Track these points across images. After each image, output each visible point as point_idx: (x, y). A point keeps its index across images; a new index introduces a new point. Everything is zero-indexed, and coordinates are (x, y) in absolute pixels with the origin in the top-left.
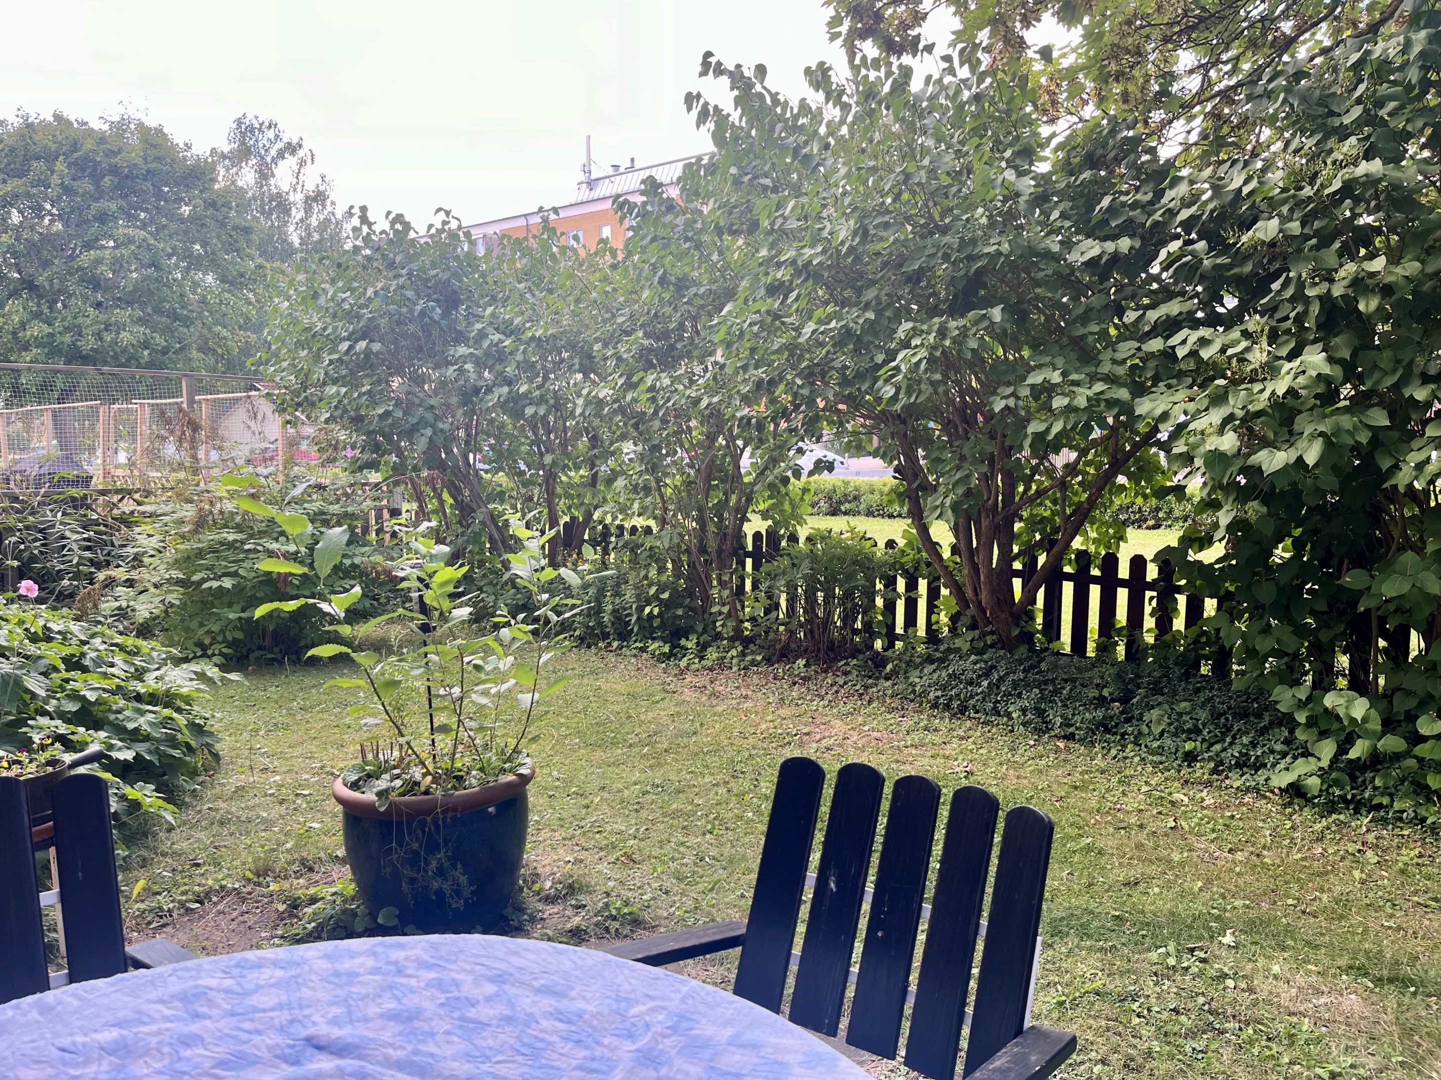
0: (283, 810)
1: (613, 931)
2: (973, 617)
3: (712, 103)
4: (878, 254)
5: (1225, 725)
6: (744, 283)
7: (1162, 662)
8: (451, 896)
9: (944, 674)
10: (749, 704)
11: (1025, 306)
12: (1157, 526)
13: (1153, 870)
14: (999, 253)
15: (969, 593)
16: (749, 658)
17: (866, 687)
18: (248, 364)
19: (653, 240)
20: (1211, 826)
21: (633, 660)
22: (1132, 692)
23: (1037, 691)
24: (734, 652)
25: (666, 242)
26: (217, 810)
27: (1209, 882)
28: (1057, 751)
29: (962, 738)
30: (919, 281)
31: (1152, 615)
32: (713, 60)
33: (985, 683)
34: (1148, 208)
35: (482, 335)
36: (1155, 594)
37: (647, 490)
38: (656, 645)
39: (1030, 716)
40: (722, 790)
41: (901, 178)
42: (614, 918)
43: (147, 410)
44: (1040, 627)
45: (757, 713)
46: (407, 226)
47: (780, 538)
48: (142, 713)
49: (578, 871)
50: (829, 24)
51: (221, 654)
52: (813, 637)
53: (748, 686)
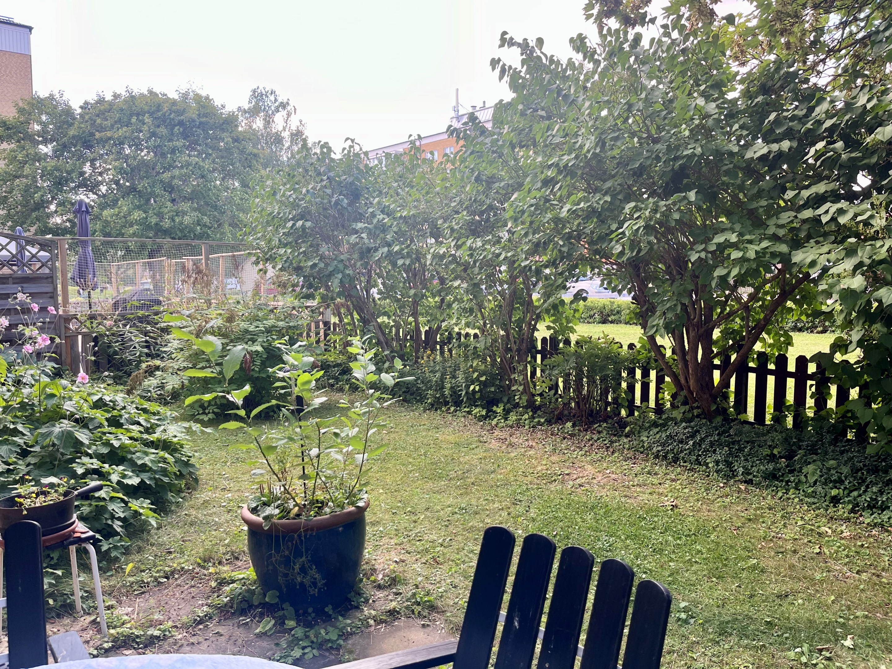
0: (229, 517)
1: (416, 613)
2: (685, 397)
3: (508, 64)
4: (614, 157)
5: (861, 478)
6: (528, 179)
7: (819, 432)
8: (310, 586)
9: (664, 435)
10: (532, 452)
11: (715, 189)
12: (824, 331)
13: (799, 586)
14: (694, 155)
15: (683, 381)
16: (536, 420)
17: (612, 442)
18: (238, 235)
19: (472, 153)
20: (845, 552)
21: (463, 419)
22: (795, 452)
23: (727, 449)
24: (526, 416)
25: (480, 155)
26: (189, 515)
27: (839, 596)
28: (739, 491)
29: (673, 480)
30: (641, 175)
31: (811, 397)
32: (507, 37)
33: (691, 443)
34: (802, 120)
35: (373, 215)
36: (814, 382)
37: (471, 311)
38: (478, 410)
39: (721, 466)
40: (504, 514)
41: (626, 107)
42: (418, 604)
43: (191, 263)
44: (732, 404)
45: (537, 458)
46: (330, 149)
47: (558, 342)
48: (146, 454)
49: (399, 568)
50: (585, 9)
51: (213, 412)
52: (579, 407)
53: (534, 439)
